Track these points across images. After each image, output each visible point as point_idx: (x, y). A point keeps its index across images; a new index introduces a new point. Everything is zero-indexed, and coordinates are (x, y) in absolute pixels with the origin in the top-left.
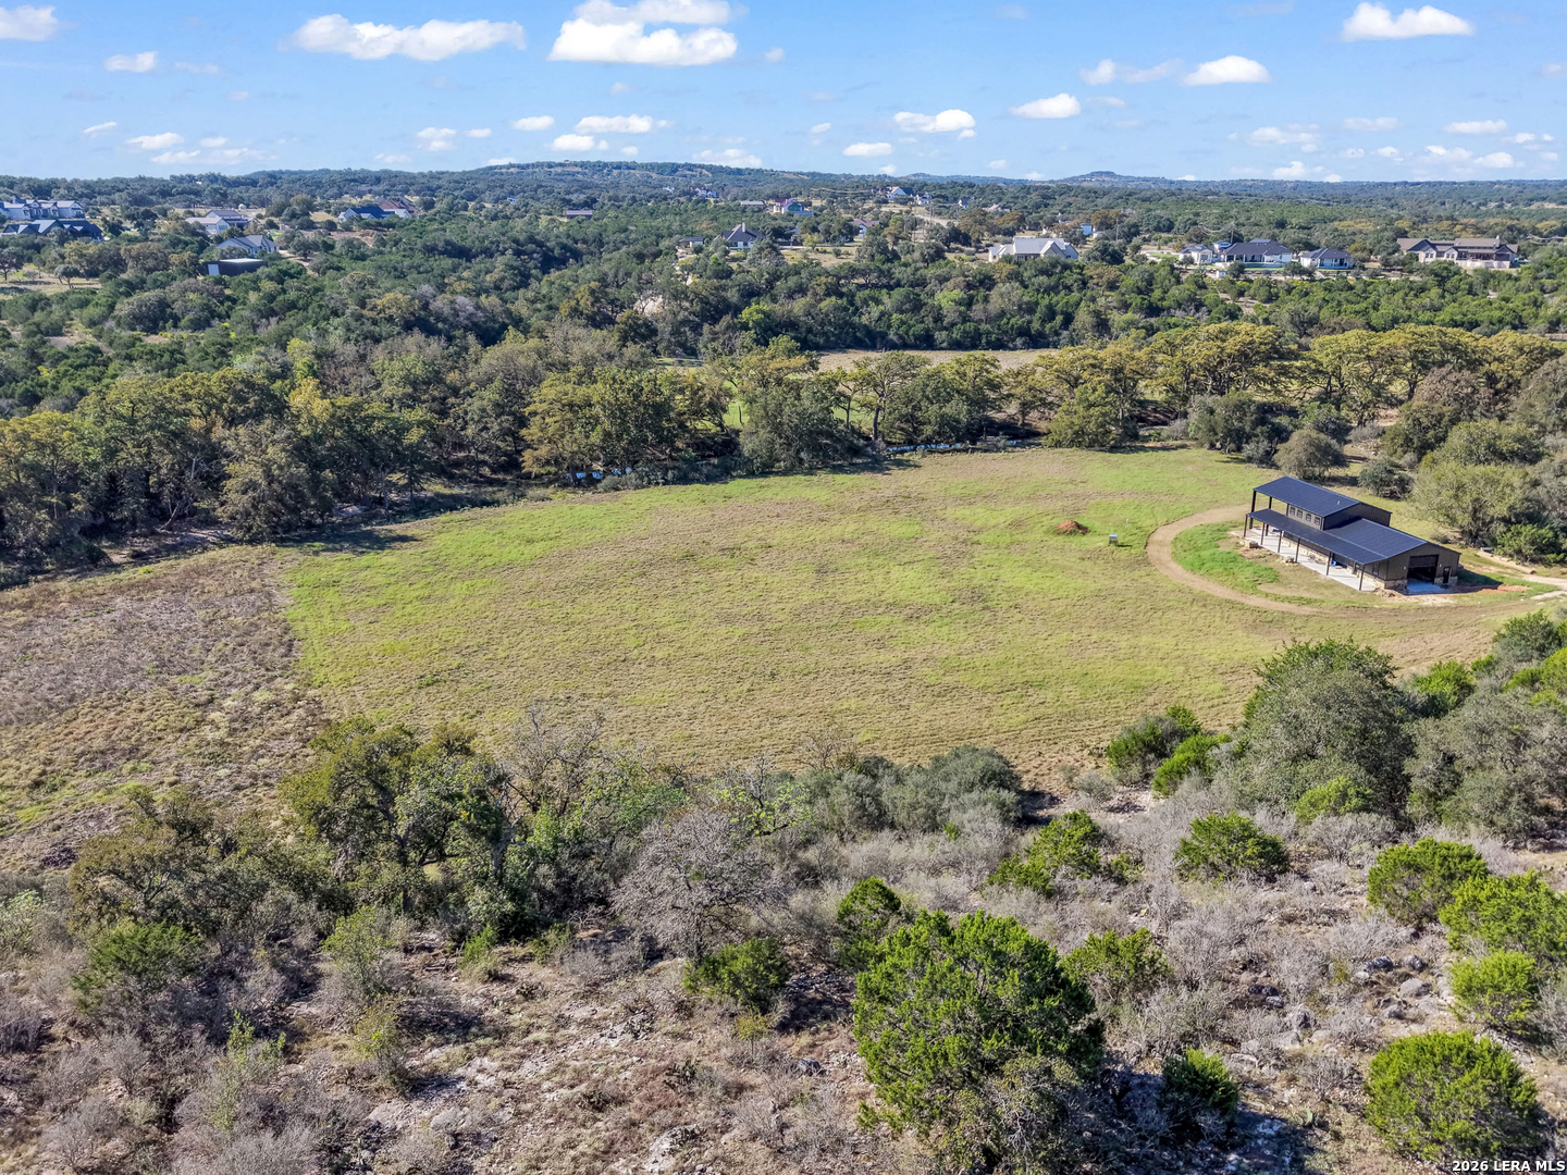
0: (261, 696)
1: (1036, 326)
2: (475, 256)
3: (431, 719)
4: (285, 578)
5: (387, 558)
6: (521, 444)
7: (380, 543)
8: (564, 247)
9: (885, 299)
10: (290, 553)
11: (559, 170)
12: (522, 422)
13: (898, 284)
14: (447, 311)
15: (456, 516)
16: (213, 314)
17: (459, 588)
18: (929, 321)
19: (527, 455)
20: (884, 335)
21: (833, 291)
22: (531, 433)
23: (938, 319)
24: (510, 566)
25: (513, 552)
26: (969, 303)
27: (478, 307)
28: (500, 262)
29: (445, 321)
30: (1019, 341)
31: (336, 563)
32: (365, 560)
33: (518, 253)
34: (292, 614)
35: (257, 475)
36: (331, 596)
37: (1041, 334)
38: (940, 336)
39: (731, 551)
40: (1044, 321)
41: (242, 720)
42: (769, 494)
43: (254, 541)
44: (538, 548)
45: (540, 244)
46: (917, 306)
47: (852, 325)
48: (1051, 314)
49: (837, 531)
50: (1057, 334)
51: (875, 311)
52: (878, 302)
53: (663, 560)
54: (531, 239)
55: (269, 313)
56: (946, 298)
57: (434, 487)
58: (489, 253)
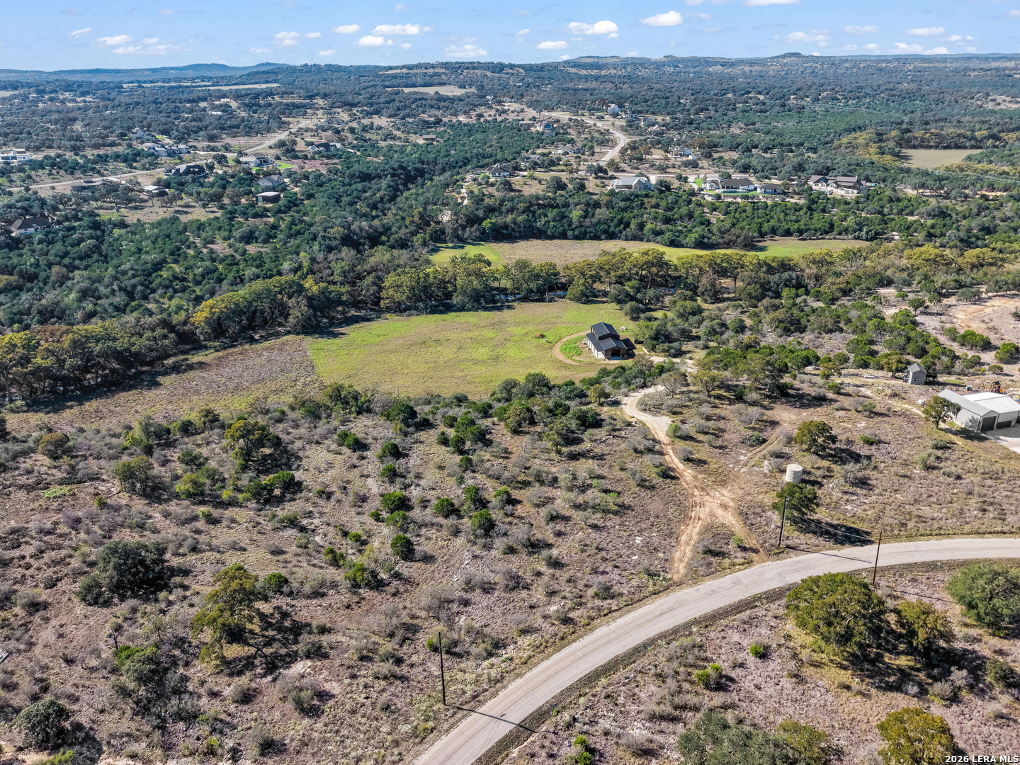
0: (308, 379)
1: (612, 229)
2: (373, 179)
3: (347, 383)
4: (308, 347)
5: (337, 341)
6: (380, 299)
7: (335, 335)
8: (416, 169)
9: (549, 214)
10: (309, 338)
11: (431, 71)
12: (381, 289)
13: (558, 206)
14: (358, 230)
15: (357, 325)
16: (270, 237)
17: (357, 351)
18: (566, 225)
19: (382, 302)
20: (546, 232)
21: (527, 210)
22: (383, 294)
23: (570, 224)
24: (372, 344)
25: (374, 340)
26: (585, 217)
27: (370, 227)
28: (384, 183)
29: (357, 235)
30: (603, 236)
31: (322, 342)
32: (331, 341)
33: (393, 175)
34: (313, 358)
35: (299, 314)
36: (322, 353)
37: (613, 232)
38: (570, 233)
39: (436, 341)
40: (616, 226)
41: (305, 384)
42: (458, 319)
43: (298, 334)
44: (381, 338)
45: (404, 168)
46: (563, 216)
47: (532, 227)
48: (621, 221)
49: (471, 335)
50: (621, 232)
51: (544, 220)
52: (546, 216)
53: (416, 343)
54: (401, 167)
55: (290, 236)
56: (576, 214)
57: (353, 312)
58: (379, 177)
